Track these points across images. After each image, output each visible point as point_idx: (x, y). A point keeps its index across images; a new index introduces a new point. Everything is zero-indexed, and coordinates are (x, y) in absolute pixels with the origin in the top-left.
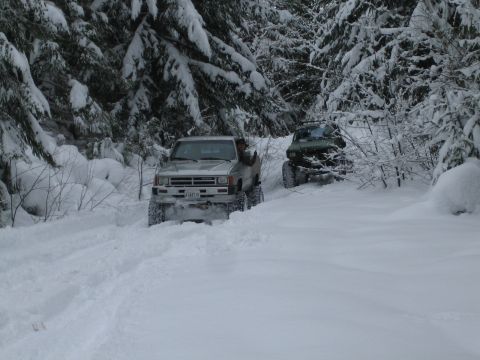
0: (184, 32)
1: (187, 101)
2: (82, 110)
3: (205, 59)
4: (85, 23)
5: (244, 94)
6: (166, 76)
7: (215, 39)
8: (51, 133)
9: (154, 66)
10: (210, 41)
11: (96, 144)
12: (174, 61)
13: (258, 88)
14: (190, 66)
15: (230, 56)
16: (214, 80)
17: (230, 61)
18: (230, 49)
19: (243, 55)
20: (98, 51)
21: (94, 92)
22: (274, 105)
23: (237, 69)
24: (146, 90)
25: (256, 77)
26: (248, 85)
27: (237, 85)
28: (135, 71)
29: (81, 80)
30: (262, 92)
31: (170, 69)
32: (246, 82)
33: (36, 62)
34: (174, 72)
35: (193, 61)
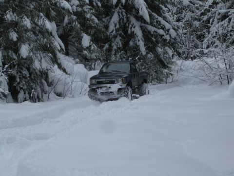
0: (137, 11)
1: (138, 43)
2: (87, 48)
3: (147, 23)
4: (89, 7)
5: (166, 40)
6: (129, 32)
7: (154, 14)
8: (73, 58)
9: (124, 27)
10: (150, 15)
11: (93, 63)
12: (133, 24)
13: (173, 37)
14: (141, 27)
15: (160, 22)
16: (152, 33)
17: (160, 24)
18: (160, 19)
19: (167, 22)
20: (96, 20)
21: (95, 39)
22: (180, 45)
23: (163, 28)
24: (120, 38)
25: (172, 32)
26: (168, 36)
27: (163, 36)
28: (114, 29)
29: (87, 33)
30: (175, 39)
31: (131, 28)
32: (167, 34)
33: (66, 25)
34: (133, 29)
35: (143, 24)
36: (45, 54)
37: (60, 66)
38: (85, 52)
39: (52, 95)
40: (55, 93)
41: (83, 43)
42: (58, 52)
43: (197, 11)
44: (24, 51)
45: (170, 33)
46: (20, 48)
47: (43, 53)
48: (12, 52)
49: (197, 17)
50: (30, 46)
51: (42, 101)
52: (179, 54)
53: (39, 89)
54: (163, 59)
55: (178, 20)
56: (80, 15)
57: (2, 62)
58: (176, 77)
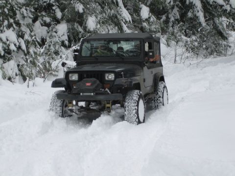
41: (141, 15)
44: (91, 23)
45: (230, 3)
46: (87, 20)
48: (78, 24)
50: (96, 18)
57: (68, 35)
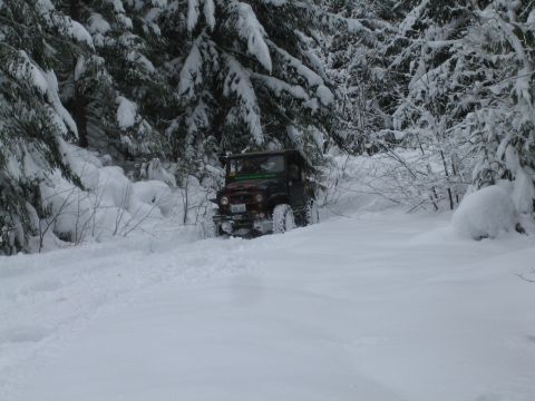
0: (244, 44)
1: (247, 118)
2: (130, 129)
3: (267, 73)
4: (134, 36)
5: (310, 110)
6: (226, 92)
7: (280, 50)
8: (97, 153)
9: (213, 82)
10: (273, 54)
11: (144, 164)
12: (235, 75)
13: (326, 104)
14: (253, 81)
15: (295, 69)
16: (278, 95)
17: (296, 74)
18: (296, 62)
19: (312, 68)
20: (149, 66)
21: (149, 110)
22: (342, 121)
23: (303, 83)
24: (206, 106)
25: (324, 91)
26: (315, 100)
27: (303, 100)
28: (192, 86)
29: (129, 96)
30: (330, 107)
31: (230, 84)
32: (312, 96)
33: (82, 78)
34: (234, 86)
35: (257, 75)
36: (31, 145)
37: (67, 172)
38: (126, 139)
39: (50, 238)
40: (55, 232)
42: (61, 140)
43: (380, 44)
47: (29, 141)
49: (380, 58)
51: (26, 252)
52: (340, 142)
53: (19, 225)
54: (303, 153)
55: (337, 65)
56: (113, 55)
58: (333, 193)
